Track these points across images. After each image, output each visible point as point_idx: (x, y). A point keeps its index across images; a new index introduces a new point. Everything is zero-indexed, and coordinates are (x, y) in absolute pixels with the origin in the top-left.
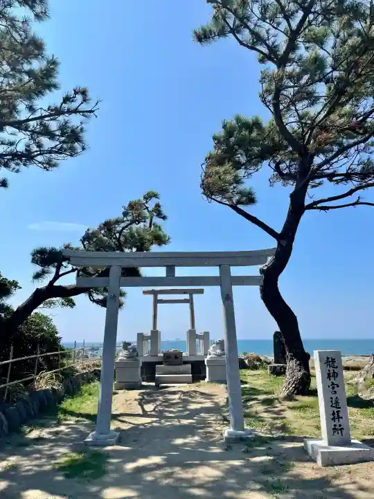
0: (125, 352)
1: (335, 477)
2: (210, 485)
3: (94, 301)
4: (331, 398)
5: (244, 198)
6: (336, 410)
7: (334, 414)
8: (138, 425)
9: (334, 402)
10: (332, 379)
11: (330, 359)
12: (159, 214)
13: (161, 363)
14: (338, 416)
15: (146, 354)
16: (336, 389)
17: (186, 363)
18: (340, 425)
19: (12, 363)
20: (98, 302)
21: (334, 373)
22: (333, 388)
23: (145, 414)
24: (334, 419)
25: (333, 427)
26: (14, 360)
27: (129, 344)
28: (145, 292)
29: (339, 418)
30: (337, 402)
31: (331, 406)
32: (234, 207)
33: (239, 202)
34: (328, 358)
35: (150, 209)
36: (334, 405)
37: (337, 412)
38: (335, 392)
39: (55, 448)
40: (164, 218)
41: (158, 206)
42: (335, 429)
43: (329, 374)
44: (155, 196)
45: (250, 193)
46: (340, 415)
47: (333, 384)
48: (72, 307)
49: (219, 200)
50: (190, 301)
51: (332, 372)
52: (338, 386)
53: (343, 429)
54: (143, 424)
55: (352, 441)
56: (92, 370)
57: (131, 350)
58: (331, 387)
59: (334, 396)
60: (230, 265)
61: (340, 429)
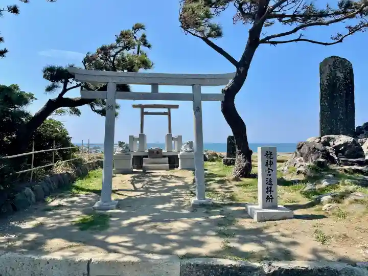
0: (121, 149)
2: (182, 233)
3: (95, 111)
4: (267, 179)
5: (213, 33)
6: (269, 186)
7: (267, 188)
8: (131, 196)
9: (268, 181)
10: (269, 166)
11: (269, 153)
12: (145, 44)
13: (147, 157)
15: (136, 150)
16: (271, 173)
17: (165, 157)
18: (271, 196)
19: (35, 154)
20: (98, 112)
21: (270, 162)
22: (269, 172)
23: (136, 190)
24: (267, 192)
25: (266, 197)
27: (123, 143)
28: (134, 106)
29: (271, 191)
30: (270, 181)
31: (267, 183)
32: (205, 39)
33: (209, 35)
34: (267, 152)
35: (138, 39)
37: (271, 187)
38: (270, 175)
39: (71, 212)
40: (149, 46)
41: (144, 36)
42: (267, 199)
43: (267, 163)
44: (142, 27)
45: (218, 28)
46: (272, 190)
47: (269, 169)
48: (78, 115)
49: (194, 32)
50: (169, 114)
51: (269, 161)
52: (272, 171)
53: (273, 198)
54: (135, 196)
55: (279, 206)
56: (96, 161)
57: (124, 148)
58: (267, 171)
59: (269, 177)
60: (201, 85)
61: (271, 199)
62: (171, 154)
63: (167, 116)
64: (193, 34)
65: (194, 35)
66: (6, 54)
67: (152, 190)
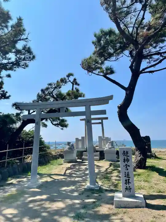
0: (68, 147)
1: (114, 214)
3: (53, 124)
4: (125, 172)
5: (109, 71)
6: (127, 179)
7: (126, 181)
9: (126, 174)
10: (126, 162)
11: (125, 152)
12: (77, 84)
13: (85, 151)
14: (129, 181)
16: (128, 167)
17: (97, 151)
18: (129, 187)
19: (8, 151)
20: (55, 125)
21: (127, 159)
22: (126, 167)
23: (65, 175)
24: (126, 183)
25: (125, 187)
26: (9, 150)
27: (70, 143)
28: (81, 120)
29: (129, 183)
30: (128, 175)
31: (125, 176)
32: (105, 76)
34: (124, 151)
35: (72, 81)
36: (127, 176)
37: (129, 180)
38: (127, 169)
39: (12, 188)
40: (78, 85)
41: (75, 80)
42: (126, 189)
43: (124, 160)
44: (72, 75)
45: (110, 68)
46: (130, 181)
47: (126, 165)
48: (46, 127)
50: (102, 123)
51: (126, 158)
52: (129, 166)
53: (131, 189)
54: (58, 179)
55: (136, 195)
56: (59, 154)
57: (71, 146)
58: (125, 166)
59: (126, 171)
60: (90, 106)
61: (129, 189)
62: (101, 150)
63: (101, 125)
64: (96, 74)
65: (98, 75)
66: (10, 98)
67: (74, 175)
